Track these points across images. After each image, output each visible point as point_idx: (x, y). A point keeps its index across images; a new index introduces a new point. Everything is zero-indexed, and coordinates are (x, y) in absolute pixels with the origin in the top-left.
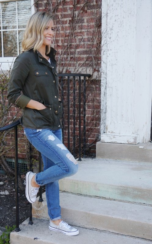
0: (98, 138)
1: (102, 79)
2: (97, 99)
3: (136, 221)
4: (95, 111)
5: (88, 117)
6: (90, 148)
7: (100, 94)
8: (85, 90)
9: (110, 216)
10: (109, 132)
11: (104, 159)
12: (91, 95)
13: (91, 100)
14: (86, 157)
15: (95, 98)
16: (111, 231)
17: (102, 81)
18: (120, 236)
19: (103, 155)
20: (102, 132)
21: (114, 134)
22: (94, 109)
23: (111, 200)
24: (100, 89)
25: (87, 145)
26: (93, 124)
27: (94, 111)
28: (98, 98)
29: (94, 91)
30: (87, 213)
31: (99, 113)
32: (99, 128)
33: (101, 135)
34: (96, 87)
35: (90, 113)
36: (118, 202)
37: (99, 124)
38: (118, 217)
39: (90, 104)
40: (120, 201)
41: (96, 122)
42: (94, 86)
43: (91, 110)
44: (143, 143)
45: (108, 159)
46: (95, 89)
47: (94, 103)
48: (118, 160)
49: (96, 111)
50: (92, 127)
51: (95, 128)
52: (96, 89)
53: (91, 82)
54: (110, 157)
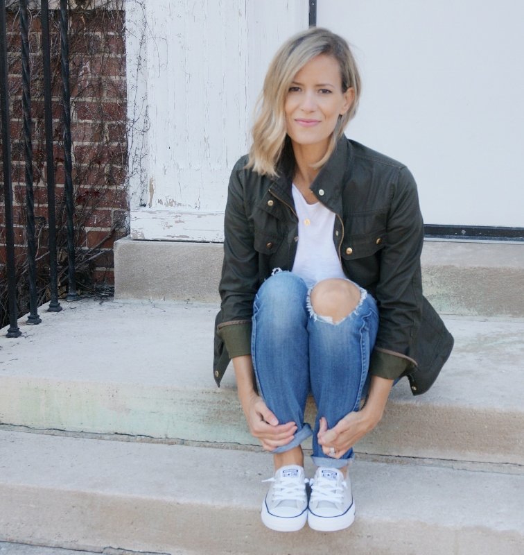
0: (119, 224)
1: (128, 7)
2: (112, 83)
4: (106, 127)
5: (82, 148)
6: (93, 265)
7: (122, 63)
8: (67, 50)
9: (169, 499)
10: (160, 201)
11: (146, 301)
12: (88, 66)
13: (91, 86)
14: (77, 298)
15: (103, 78)
17: (127, 17)
19: (140, 288)
20: (133, 203)
21: (180, 209)
22: (103, 117)
23: (172, 444)
24: (123, 43)
25: (81, 252)
26: (101, 175)
27: (102, 126)
28: (115, 79)
29: (99, 52)
30: (83, 496)
31: (120, 132)
32: (121, 187)
33: (133, 214)
34: (107, 38)
35: (89, 133)
36: (197, 449)
37: (122, 176)
38: (197, 501)
39: (89, 100)
40: (204, 444)
41: (112, 168)
42: (98, 33)
43: (90, 121)
45: (160, 301)
46: (102, 46)
47: (101, 97)
48: (196, 303)
49: (110, 127)
50: (97, 188)
51: (108, 191)
52: (107, 45)
53: (87, 21)
54: (164, 293)
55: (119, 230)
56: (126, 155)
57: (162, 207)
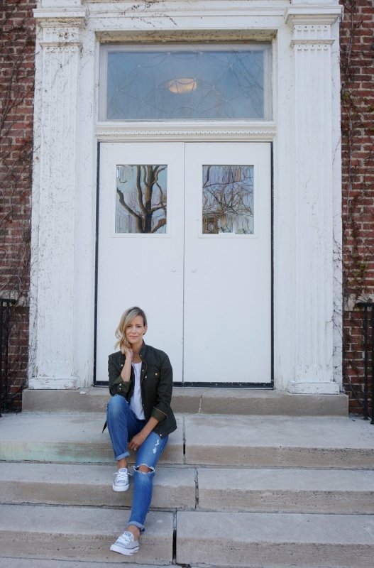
0: (24, 384)
1: (31, 306)
2: (23, 332)
3: (81, 483)
5: (12, 356)
6: (13, 399)
7: (28, 325)
8: (8, 320)
9: (47, 482)
10: (40, 375)
11: (34, 413)
12: (15, 326)
13: (16, 333)
14: (7, 412)
15: (20, 330)
16: (48, 502)
17: (30, 309)
18: (60, 508)
19: (32, 408)
20: (30, 376)
21: (48, 378)
22: (20, 345)
23: (46, 463)
24: (28, 318)
25: (9, 395)
26: (18, 366)
27: (19, 348)
28: (25, 331)
29: (19, 321)
30: (15, 483)
31: (26, 350)
32: (25, 370)
33: (30, 380)
34: (22, 316)
35: (14, 350)
37: (26, 366)
38: (58, 482)
39: (15, 338)
40: (58, 463)
41: (22, 363)
42: (20, 315)
43: (15, 346)
44: (85, 387)
45: (39, 412)
46: (21, 319)
47: (19, 337)
48: (53, 413)
49: (22, 348)
50: (16, 370)
51: (20, 371)
53: (16, 310)
54: (41, 409)
55: (24, 385)
56: (28, 358)
57: (40, 377)
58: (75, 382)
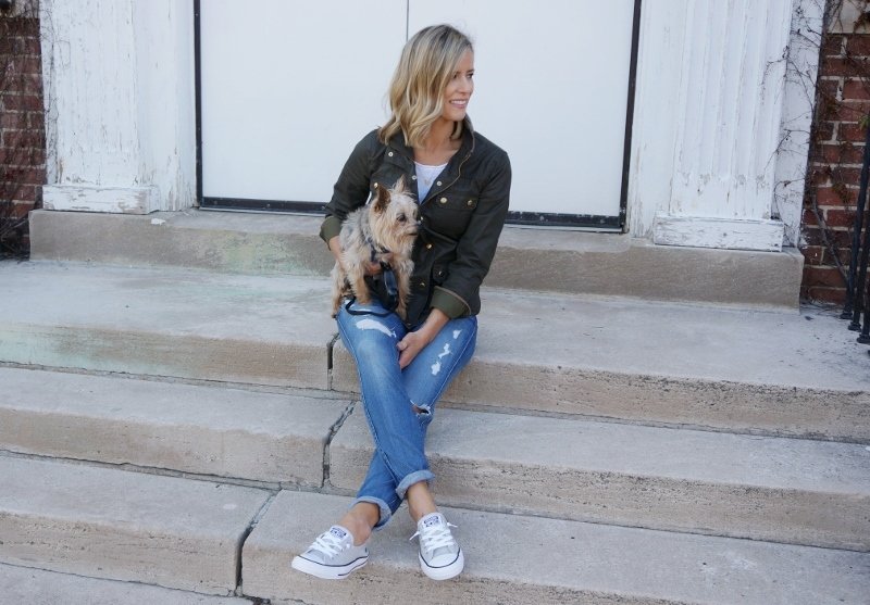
1: (42, 15)
2: (32, 80)
3: (77, 414)
4: (29, 117)
5: (9, 134)
6: (20, 231)
7: (39, 63)
10: (68, 179)
11: (55, 261)
12: (12, 64)
13: (15, 82)
15: (25, 75)
16: (13, 448)
17: (42, 23)
18: (36, 461)
19: (50, 250)
20: (51, 178)
21: (85, 185)
22: (25, 109)
23: (33, 369)
24: (40, 46)
25: (11, 221)
26: (25, 157)
27: (25, 115)
28: (35, 75)
29: (20, 52)
31: (39, 120)
32: (42, 167)
34: (27, 42)
35: (15, 121)
36: (52, 373)
37: (43, 158)
38: (29, 409)
39: (14, 93)
40: (58, 369)
41: (34, 151)
42: (20, 38)
43: (16, 111)
45: (66, 261)
46: (23, 48)
47: (23, 90)
48: (94, 263)
49: (32, 116)
50: (23, 167)
51: (31, 170)
52: (27, 47)
53: (11, 27)
54: (69, 255)
56: (44, 141)
57: (70, 184)
58: (142, 197)
